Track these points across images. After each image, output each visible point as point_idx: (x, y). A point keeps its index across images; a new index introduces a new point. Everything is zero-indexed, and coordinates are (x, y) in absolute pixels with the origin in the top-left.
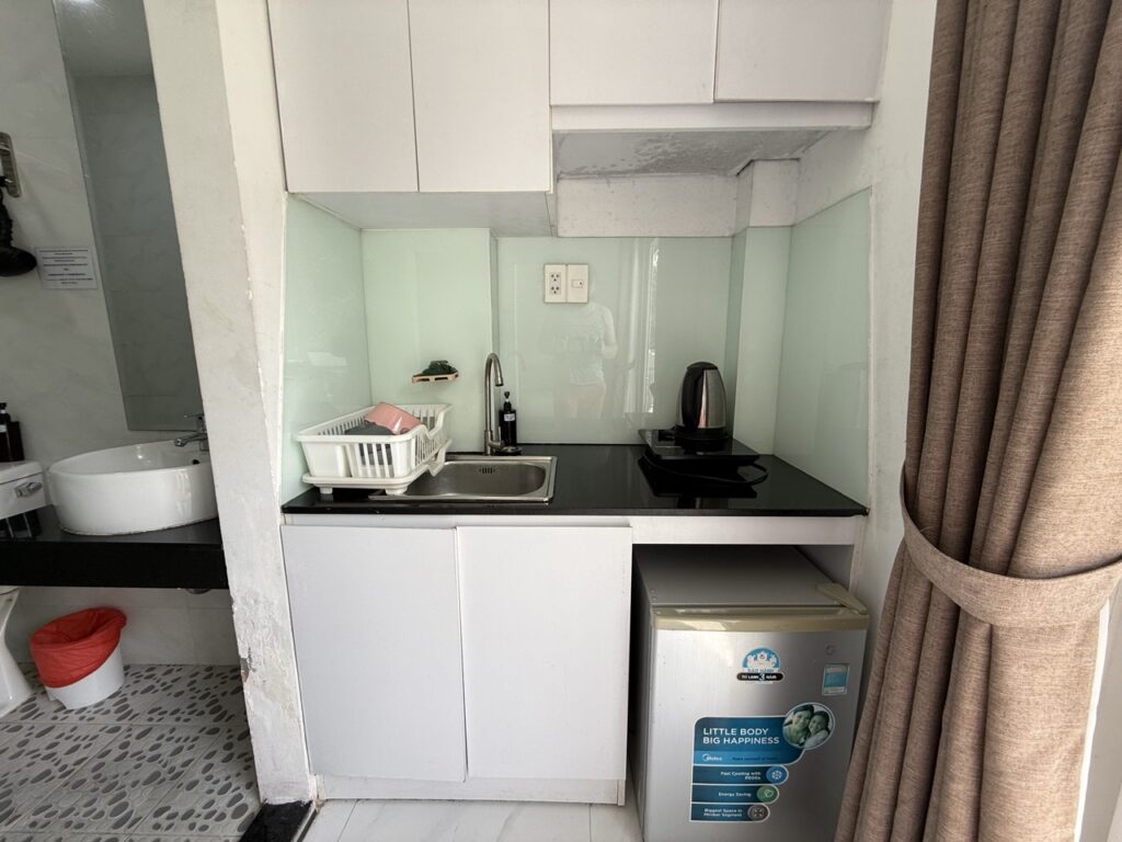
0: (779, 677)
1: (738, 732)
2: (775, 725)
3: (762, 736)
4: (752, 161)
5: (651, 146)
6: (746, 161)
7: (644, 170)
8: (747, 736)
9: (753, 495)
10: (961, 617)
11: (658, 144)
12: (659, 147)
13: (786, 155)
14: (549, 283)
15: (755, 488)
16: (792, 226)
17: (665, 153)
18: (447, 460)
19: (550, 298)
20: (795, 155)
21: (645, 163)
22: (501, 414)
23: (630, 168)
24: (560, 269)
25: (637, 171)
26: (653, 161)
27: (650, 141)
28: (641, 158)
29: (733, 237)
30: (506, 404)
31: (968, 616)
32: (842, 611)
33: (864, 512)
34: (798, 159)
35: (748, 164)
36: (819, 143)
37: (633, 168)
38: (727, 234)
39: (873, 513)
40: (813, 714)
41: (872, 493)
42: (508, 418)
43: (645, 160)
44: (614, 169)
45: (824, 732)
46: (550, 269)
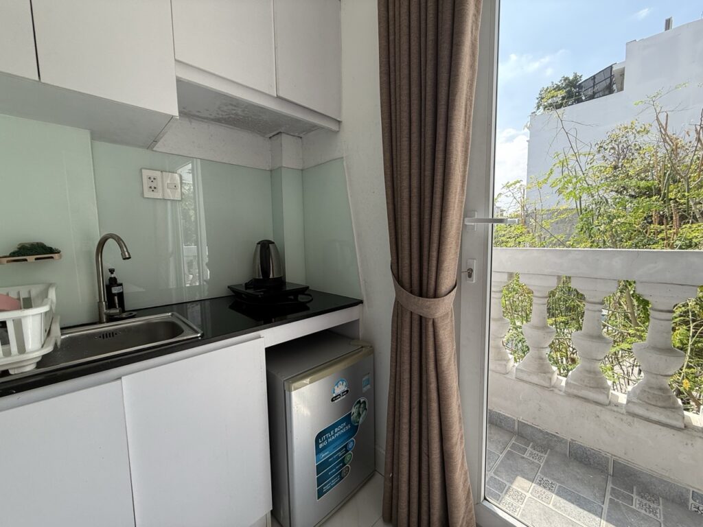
0: (347, 391)
1: (334, 432)
2: (347, 419)
3: (344, 427)
4: (280, 133)
5: (230, 107)
6: (278, 132)
7: (218, 120)
8: (338, 431)
9: (308, 309)
10: (423, 321)
11: (234, 108)
12: (234, 110)
13: (297, 134)
14: (146, 183)
15: (308, 305)
16: (302, 170)
17: (236, 114)
18: (62, 335)
19: (148, 194)
20: (301, 135)
21: (221, 116)
22: (109, 288)
23: (209, 116)
24: (157, 174)
25: (212, 120)
26: (227, 116)
27: (232, 105)
28: (220, 113)
29: (271, 171)
30: (111, 278)
31: (426, 318)
32: (364, 349)
33: (361, 302)
34: (301, 138)
35: (278, 134)
36: (313, 133)
37: (212, 117)
38: (268, 169)
39: (365, 302)
40: (361, 404)
41: (364, 293)
42: (115, 290)
43: (222, 115)
44: (197, 114)
45: (365, 411)
46: (146, 173)
